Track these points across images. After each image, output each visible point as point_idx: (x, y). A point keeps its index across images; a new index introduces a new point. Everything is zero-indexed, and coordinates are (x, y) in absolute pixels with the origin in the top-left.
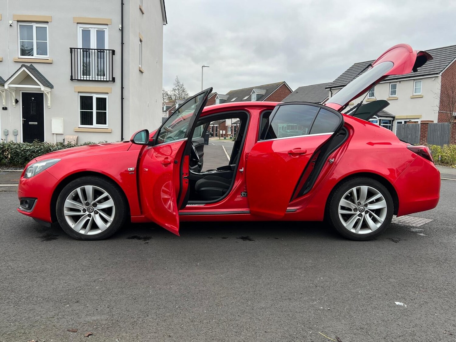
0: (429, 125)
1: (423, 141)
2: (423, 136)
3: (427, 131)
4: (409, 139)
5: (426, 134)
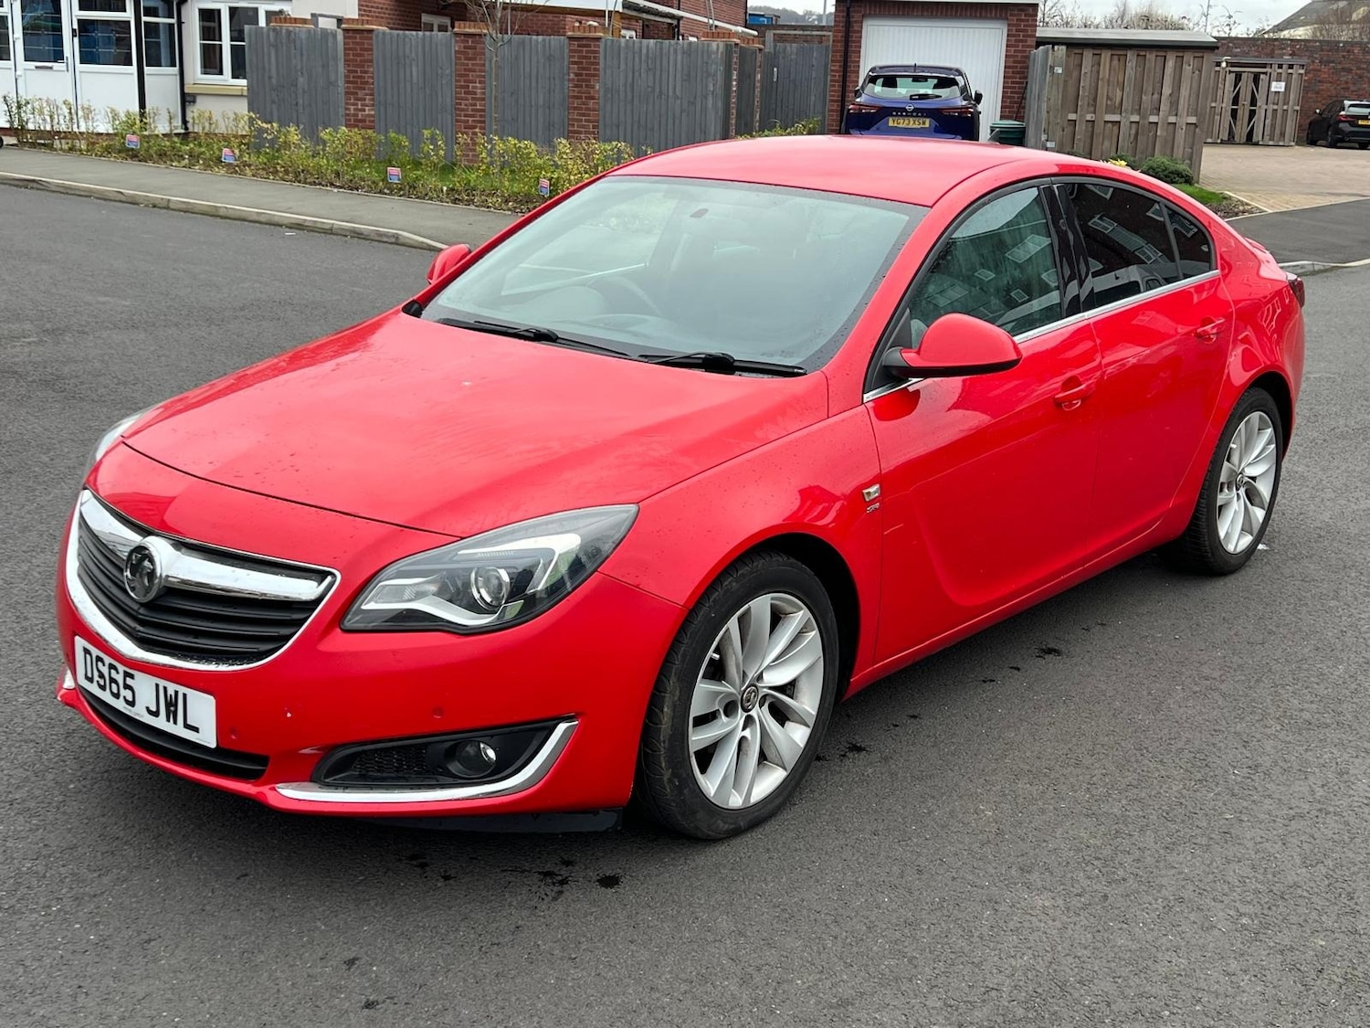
0: (377, 36)
1: (359, 103)
2: (356, 83)
3: (371, 61)
4: (301, 91)
5: (366, 72)
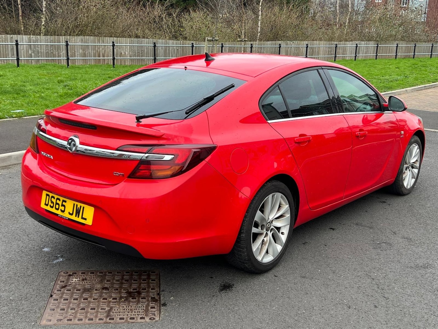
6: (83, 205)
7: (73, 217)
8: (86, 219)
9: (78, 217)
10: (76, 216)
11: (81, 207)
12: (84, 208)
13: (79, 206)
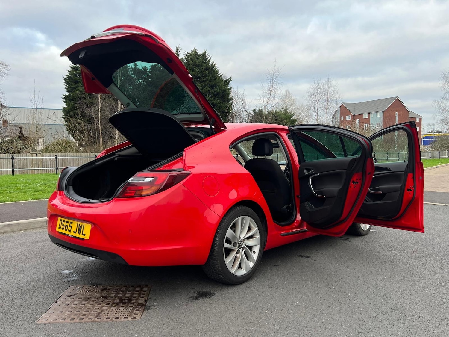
6: (83, 224)
7: (77, 235)
8: (84, 235)
9: (80, 234)
10: (78, 234)
11: (82, 225)
12: (84, 225)
13: (81, 225)
